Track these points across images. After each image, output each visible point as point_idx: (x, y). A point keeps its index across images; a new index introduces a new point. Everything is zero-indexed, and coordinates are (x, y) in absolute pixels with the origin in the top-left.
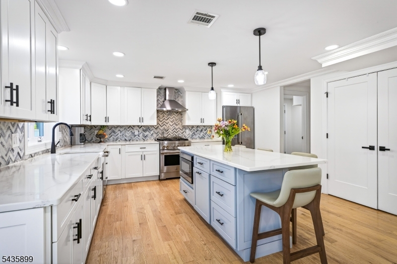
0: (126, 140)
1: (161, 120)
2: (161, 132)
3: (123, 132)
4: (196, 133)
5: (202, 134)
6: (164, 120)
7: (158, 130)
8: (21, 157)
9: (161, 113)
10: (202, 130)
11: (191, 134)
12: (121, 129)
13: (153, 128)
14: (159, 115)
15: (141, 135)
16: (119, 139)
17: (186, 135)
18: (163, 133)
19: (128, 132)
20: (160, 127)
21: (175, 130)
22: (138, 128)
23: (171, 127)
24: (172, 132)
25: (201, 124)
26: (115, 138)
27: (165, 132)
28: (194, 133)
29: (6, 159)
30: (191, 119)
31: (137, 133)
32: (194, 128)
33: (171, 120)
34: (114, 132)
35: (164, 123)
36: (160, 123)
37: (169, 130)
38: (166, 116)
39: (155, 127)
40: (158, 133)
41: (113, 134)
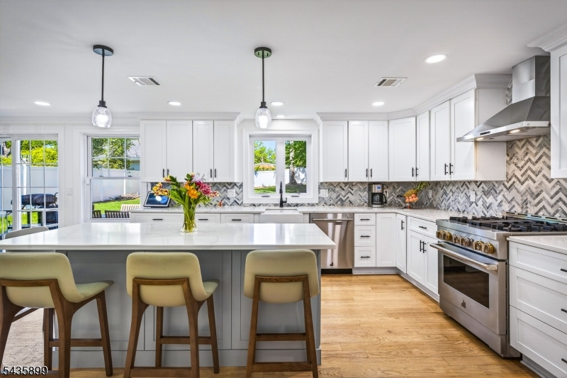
1: (520, 165)
2: (519, 199)
3: (456, 194)
6: (529, 164)
7: (514, 191)
9: (520, 144)
12: (454, 189)
13: (502, 187)
15: (480, 203)
16: (451, 208)
18: (526, 202)
19: (462, 195)
20: (517, 185)
22: (476, 188)
23: (550, 185)
24: (552, 202)
26: (447, 204)
27: (530, 199)
31: (473, 197)
34: (445, 193)
35: (529, 172)
36: (518, 173)
37: (544, 194)
38: (534, 151)
39: (506, 183)
40: (513, 203)
41: (444, 196)
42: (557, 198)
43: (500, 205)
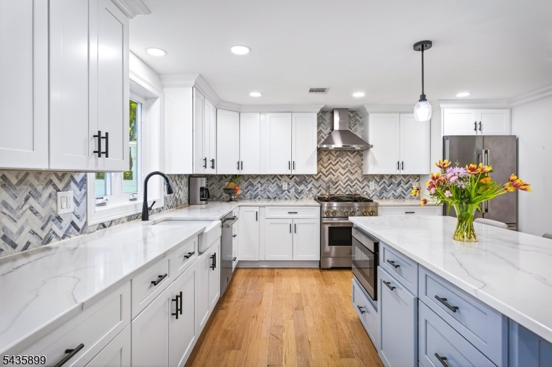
0: (269, 198)
1: (325, 166)
2: (324, 185)
3: (265, 185)
4: (389, 188)
5: (400, 189)
6: (331, 165)
7: (320, 182)
8: (78, 230)
9: (325, 153)
10: (399, 184)
11: (379, 189)
12: (262, 181)
13: (312, 178)
14: (323, 157)
16: (259, 197)
17: (369, 192)
18: (329, 187)
19: (273, 186)
20: (323, 177)
21: (349, 182)
22: (288, 179)
23: (343, 178)
24: (344, 186)
25: (398, 172)
26: (254, 194)
27: (331, 185)
28: (384, 189)
29: (43, 234)
30: (379, 162)
31: (285, 187)
32: (384, 180)
33: (343, 166)
34: (252, 185)
35: (331, 170)
36: (324, 171)
37: (340, 182)
38: (334, 159)
39: (315, 177)
40: (320, 188)
41: (250, 187)
42: (347, 184)
43: (310, 190)
